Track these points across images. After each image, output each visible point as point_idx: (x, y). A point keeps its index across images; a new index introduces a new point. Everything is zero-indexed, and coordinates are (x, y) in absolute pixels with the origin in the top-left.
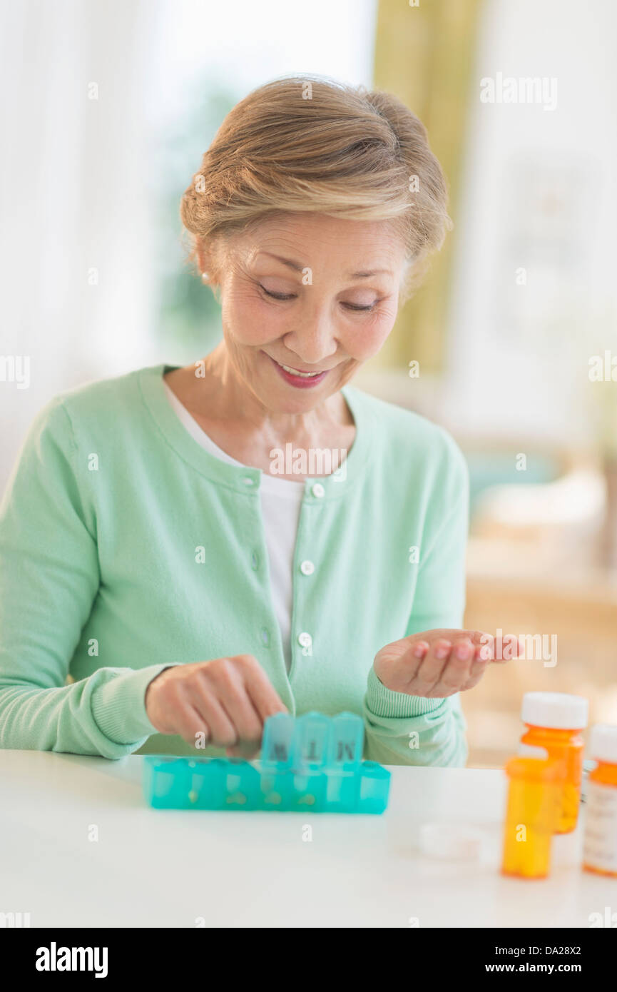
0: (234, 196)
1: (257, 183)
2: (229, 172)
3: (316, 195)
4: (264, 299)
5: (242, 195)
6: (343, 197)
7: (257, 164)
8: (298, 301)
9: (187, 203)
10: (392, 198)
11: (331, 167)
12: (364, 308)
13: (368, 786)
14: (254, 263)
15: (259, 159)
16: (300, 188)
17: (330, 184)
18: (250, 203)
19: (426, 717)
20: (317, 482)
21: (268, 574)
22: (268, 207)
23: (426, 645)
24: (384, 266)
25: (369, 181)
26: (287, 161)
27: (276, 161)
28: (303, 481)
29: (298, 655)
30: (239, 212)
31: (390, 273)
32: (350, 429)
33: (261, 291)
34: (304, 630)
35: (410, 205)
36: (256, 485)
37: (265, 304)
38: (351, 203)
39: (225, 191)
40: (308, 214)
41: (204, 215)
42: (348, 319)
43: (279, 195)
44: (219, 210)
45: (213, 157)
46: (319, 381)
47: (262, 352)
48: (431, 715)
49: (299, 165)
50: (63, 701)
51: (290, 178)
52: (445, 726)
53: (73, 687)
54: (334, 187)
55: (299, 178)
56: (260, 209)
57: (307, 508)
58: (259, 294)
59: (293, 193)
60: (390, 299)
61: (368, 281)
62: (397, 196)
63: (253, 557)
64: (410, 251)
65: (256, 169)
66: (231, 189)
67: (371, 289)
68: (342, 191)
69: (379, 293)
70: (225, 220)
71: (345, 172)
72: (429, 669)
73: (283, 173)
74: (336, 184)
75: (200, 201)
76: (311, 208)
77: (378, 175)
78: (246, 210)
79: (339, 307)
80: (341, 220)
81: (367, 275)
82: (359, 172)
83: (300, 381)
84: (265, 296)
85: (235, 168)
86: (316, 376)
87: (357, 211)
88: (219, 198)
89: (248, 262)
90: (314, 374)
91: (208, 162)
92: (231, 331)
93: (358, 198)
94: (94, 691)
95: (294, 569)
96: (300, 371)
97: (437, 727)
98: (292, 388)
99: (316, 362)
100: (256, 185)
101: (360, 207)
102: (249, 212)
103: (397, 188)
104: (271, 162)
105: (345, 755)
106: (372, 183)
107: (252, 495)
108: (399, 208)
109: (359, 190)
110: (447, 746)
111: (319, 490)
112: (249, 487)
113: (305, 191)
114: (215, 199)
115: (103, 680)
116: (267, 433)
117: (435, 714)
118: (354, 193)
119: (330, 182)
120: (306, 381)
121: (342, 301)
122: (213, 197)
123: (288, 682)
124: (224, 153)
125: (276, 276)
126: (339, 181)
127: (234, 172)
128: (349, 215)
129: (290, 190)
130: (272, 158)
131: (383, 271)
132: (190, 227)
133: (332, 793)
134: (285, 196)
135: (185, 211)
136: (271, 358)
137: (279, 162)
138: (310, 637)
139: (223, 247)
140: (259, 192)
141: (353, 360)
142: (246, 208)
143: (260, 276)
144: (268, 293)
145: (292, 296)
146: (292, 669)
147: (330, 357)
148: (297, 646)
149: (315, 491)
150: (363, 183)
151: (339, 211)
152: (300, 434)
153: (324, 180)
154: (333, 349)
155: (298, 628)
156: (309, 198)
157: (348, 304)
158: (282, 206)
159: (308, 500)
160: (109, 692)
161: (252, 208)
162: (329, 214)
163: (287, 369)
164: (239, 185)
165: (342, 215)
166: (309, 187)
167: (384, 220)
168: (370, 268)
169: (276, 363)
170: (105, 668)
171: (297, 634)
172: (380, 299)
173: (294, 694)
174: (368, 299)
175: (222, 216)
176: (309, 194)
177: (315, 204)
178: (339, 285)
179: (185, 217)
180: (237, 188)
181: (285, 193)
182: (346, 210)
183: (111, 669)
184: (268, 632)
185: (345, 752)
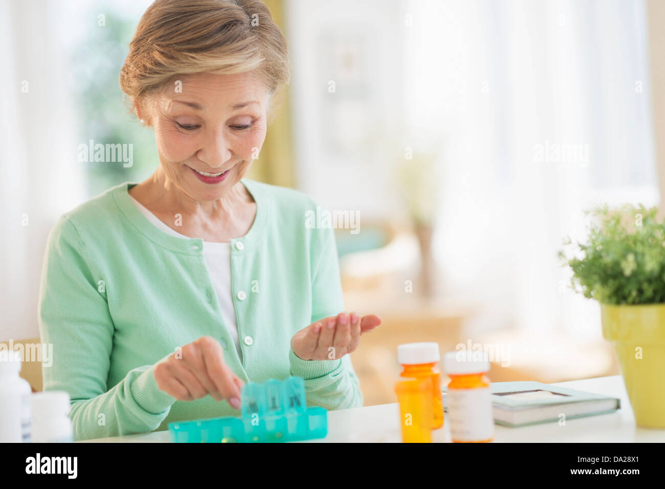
0: (150, 69)
1: (164, 60)
2: (146, 54)
3: (201, 62)
4: (179, 131)
5: (154, 68)
6: (218, 61)
7: (162, 47)
8: (201, 129)
9: (123, 76)
10: (251, 57)
11: (209, 42)
12: (246, 127)
14: (170, 109)
15: (163, 43)
16: (190, 58)
17: (209, 53)
18: (161, 72)
19: (330, 375)
20: (238, 241)
21: (218, 304)
22: (172, 73)
24: (253, 98)
25: (234, 48)
26: (180, 43)
27: (174, 43)
28: (229, 242)
29: (246, 350)
30: (156, 79)
31: (258, 103)
32: (253, 204)
33: (177, 126)
34: (247, 335)
35: (262, 60)
36: (201, 249)
37: (182, 134)
38: (224, 63)
39: (144, 66)
40: (199, 74)
41: (135, 83)
42: (236, 136)
43: (178, 65)
44: (143, 79)
45: (135, 45)
46: (224, 179)
47: (185, 165)
48: (333, 374)
49: (189, 44)
50: (114, 396)
51: (184, 53)
52: (343, 380)
53: (117, 388)
54: (212, 55)
55: (189, 52)
56: (167, 76)
57: (235, 258)
58: (177, 128)
59: (186, 62)
60: (261, 119)
61: (244, 110)
62: (254, 55)
63: (207, 295)
64: (269, 87)
65: (162, 51)
66: (149, 65)
67: (247, 115)
68: (218, 57)
69: (253, 117)
70: (148, 85)
71: (218, 44)
72: (325, 338)
73: (179, 51)
74: (212, 53)
75: (131, 75)
76: (199, 70)
77: (240, 43)
78: (160, 77)
79: (229, 129)
80: (220, 75)
81: (242, 106)
82: (227, 43)
83: (213, 180)
84: (180, 129)
85: (149, 51)
86: (221, 175)
87: (229, 68)
88: (141, 72)
89: (166, 108)
90: (220, 174)
91: (133, 49)
92: (163, 154)
93: (228, 60)
94: (131, 386)
95: (234, 298)
96: (211, 173)
97: (339, 381)
98: (207, 185)
99: (219, 166)
100: (164, 61)
101: (230, 65)
102: (162, 78)
103: (252, 50)
104: (171, 44)
105: (295, 404)
106: (237, 49)
107: (199, 256)
108: (256, 62)
109: (227, 55)
110: (348, 392)
111: (240, 245)
112: (196, 250)
113: (194, 60)
114: (139, 73)
115: (135, 377)
116: (201, 215)
117: (336, 372)
118: (226, 57)
119: (209, 52)
120: (215, 179)
121: (231, 124)
122: (138, 71)
123: (243, 368)
124: (141, 42)
125: (185, 115)
126: (215, 50)
127: (149, 54)
128: (224, 71)
129: (185, 61)
130: (171, 42)
131: (253, 102)
132: (127, 92)
134: (182, 65)
135: (122, 82)
136: (191, 169)
137: (176, 44)
138: (251, 339)
139: (149, 102)
140: (165, 64)
141: (243, 162)
142: (159, 76)
143: (176, 117)
144: (181, 126)
145: (197, 127)
146: (243, 360)
147: (228, 161)
148: (245, 346)
149: (239, 247)
150: (232, 49)
151: (218, 69)
152: (221, 212)
153: (204, 52)
154: (229, 156)
155: (243, 335)
156: (196, 64)
157: (235, 126)
158: (181, 71)
159: (235, 252)
161: (162, 76)
162: (210, 72)
163: (202, 173)
164: (153, 62)
165: (220, 72)
166: (196, 57)
167: (248, 72)
168: (244, 101)
169: (194, 171)
170: (133, 370)
171: (243, 338)
172: (254, 120)
173: (248, 376)
174: (247, 121)
175: (145, 82)
176: (197, 62)
177: (201, 67)
178: (225, 116)
179: (123, 85)
180: (152, 64)
181: (182, 63)
182: (222, 68)
183: (137, 370)
184: (224, 340)
185: (295, 401)
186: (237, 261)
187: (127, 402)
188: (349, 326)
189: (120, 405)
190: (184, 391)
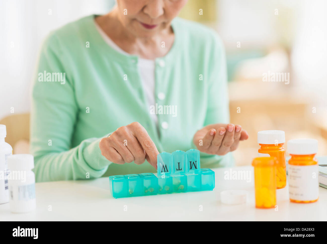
13: (205, 179)
21: (146, 100)
23: (215, 130)
32: (172, 35)
36: (136, 63)
50: (72, 156)
53: (74, 150)
57: (158, 71)
63: (139, 93)
94: (83, 151)
95: (156, 97)
105: (193, 167)
107: (135, 67)
112: (134, 63)
115: (86, 145)
133: (190, 183)
138: (167, 124)
160: (90, 149)
170: (85, 141)
171: (161, 123)
183: (87, 141)
184: (148, 125)
185: (193, 165)
186: (160, 73)
187: (80, 162)
188: (234, 133)
189: (75, 163)
190: (119, 157)
